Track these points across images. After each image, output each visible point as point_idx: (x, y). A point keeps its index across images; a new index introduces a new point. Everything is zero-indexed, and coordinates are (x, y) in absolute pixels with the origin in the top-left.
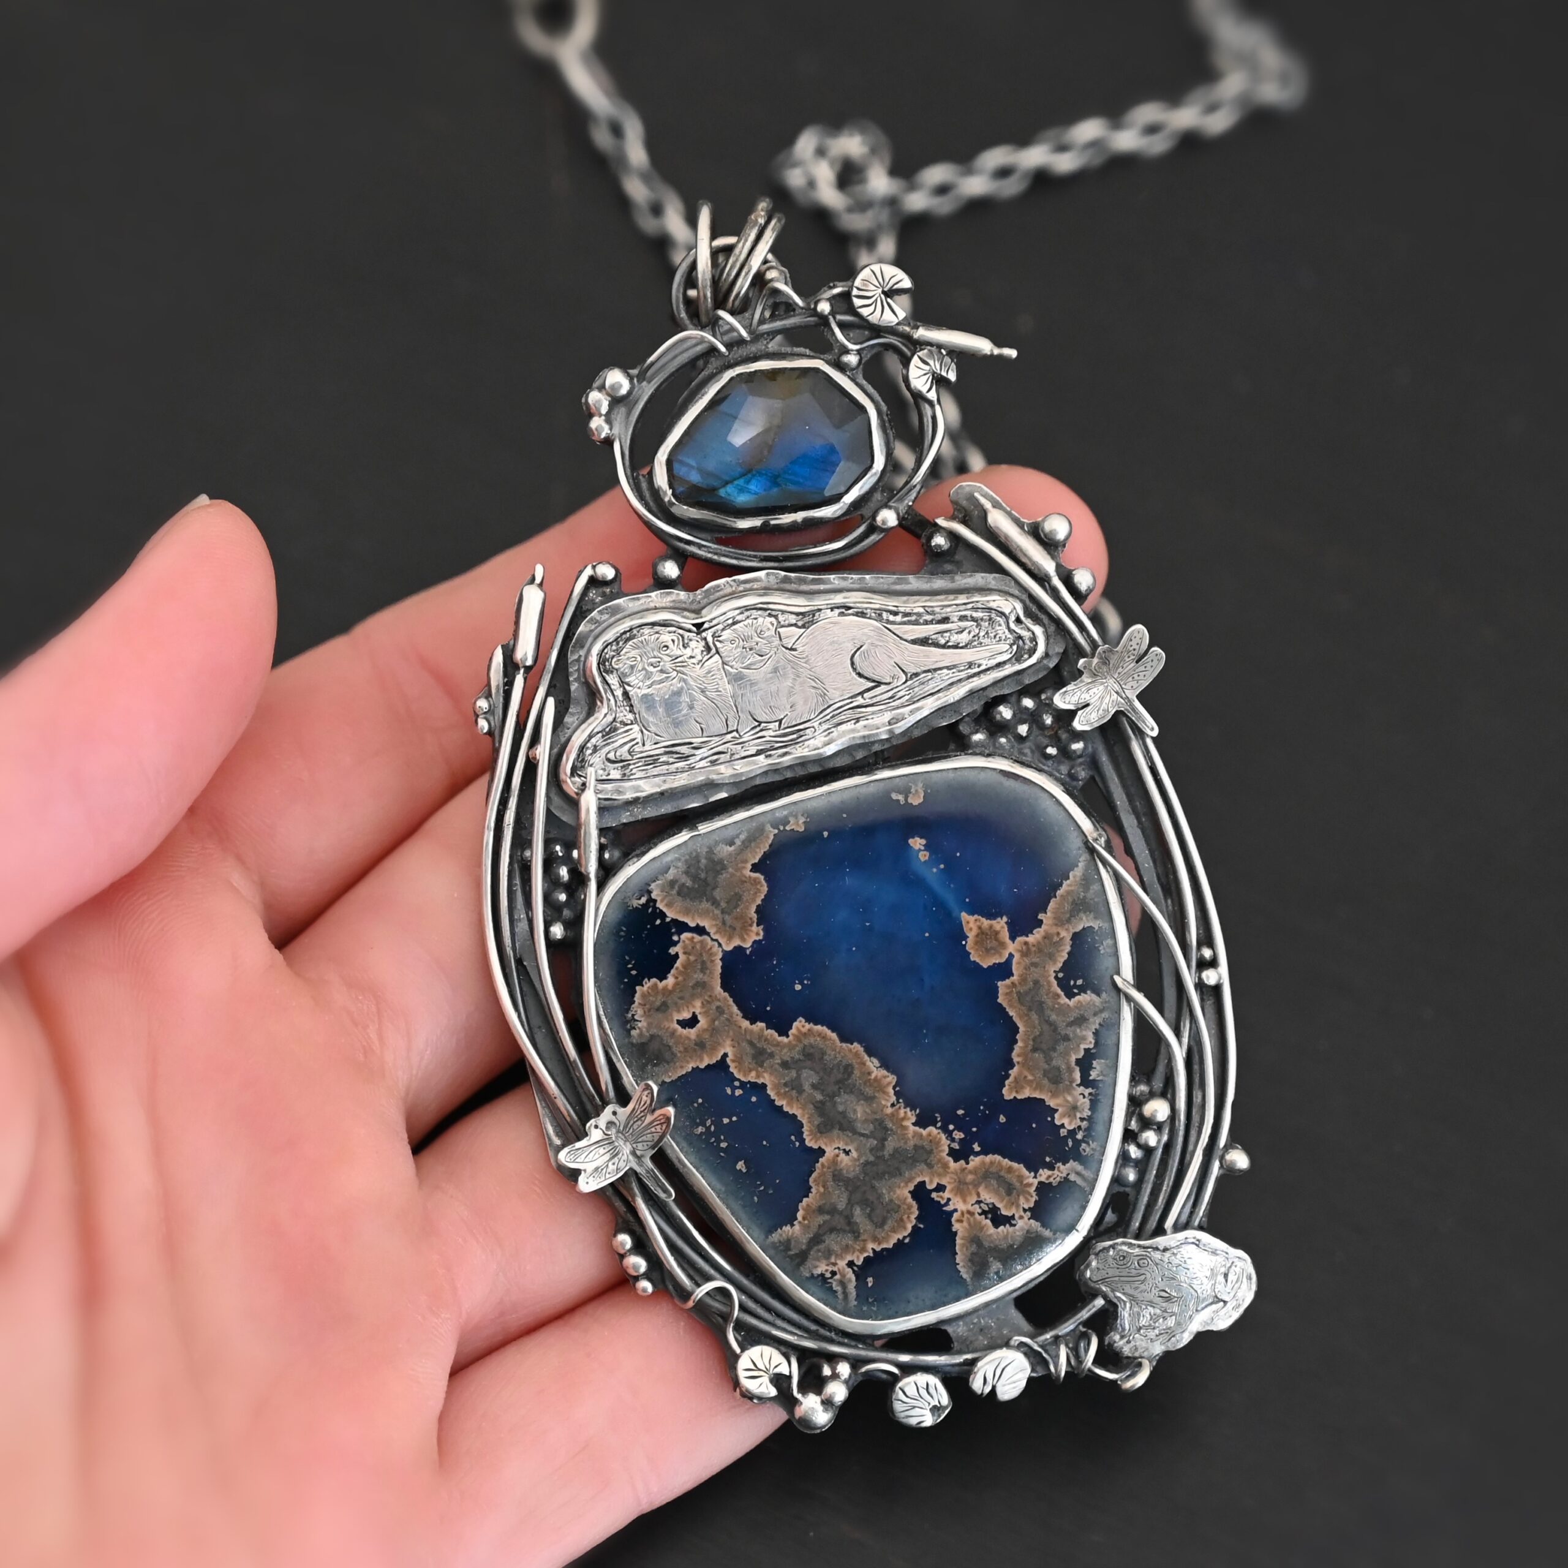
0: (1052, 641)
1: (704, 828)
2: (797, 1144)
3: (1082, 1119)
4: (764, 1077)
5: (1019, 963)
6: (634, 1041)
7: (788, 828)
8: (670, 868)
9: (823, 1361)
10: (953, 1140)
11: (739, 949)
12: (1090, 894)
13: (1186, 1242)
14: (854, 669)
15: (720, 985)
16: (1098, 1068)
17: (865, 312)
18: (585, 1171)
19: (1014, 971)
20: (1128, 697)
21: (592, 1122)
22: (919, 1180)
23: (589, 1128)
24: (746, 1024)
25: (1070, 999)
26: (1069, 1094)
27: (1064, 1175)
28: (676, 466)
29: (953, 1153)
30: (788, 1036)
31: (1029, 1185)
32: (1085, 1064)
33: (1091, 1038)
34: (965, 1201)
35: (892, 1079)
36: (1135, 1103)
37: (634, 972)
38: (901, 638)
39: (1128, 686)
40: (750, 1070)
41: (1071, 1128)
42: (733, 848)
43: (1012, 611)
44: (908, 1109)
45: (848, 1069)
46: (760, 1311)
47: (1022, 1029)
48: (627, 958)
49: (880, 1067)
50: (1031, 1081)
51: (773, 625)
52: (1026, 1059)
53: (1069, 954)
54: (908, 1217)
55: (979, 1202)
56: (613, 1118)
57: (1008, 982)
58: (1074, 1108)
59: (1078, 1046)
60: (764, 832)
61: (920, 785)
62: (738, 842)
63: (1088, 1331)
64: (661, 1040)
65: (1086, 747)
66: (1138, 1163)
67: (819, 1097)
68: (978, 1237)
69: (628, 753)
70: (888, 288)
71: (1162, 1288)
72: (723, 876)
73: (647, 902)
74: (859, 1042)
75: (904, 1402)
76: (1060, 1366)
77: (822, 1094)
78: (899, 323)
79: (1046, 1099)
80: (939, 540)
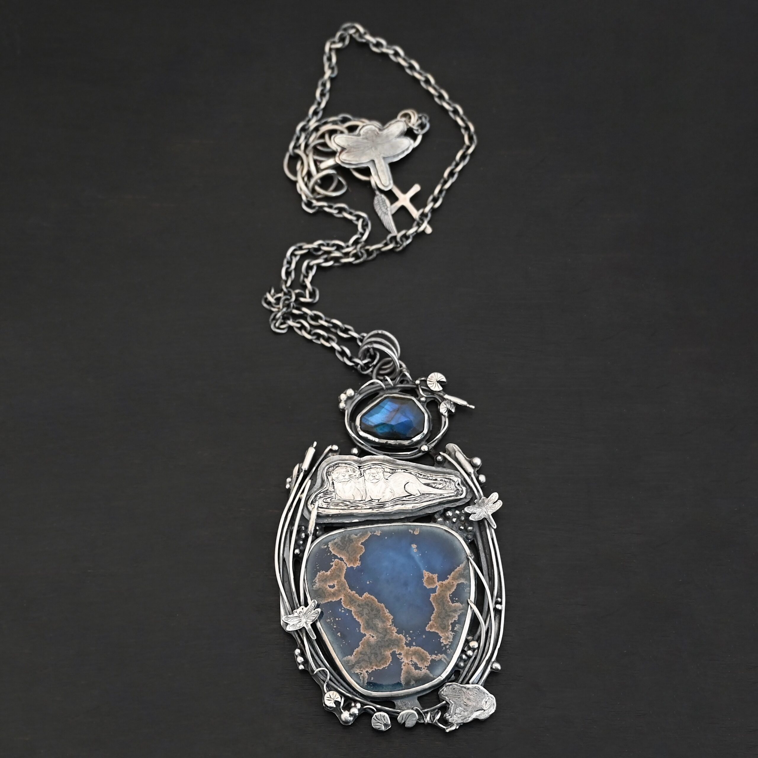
0: (468, 494)
1: (349, 529)
2: (358, 631)
3: (449, 642)
4: (352, 608)
5: (439, 589)
6: (314, 589)
7: (375, 534)
8: (335, 539)
9: (352, 701)
10: (407, 640)
11: (352, 567)
12: (465, 573)
13: (475, 688)
14: (405, 489)
15: (344, 577)
16: (457, 627)
17: (429, 386)
18: (290, 624)
19: (437, 591)
20: (488, 514)
21: (295, 610)
22: (394, 650)
23: (294, 612)
24: (349, 591)
25: (453, 604)
26: (447, 633)
27: (440, 658)
28: (363, 419)
29: (406, 644)
30: (362, 597)
31: (429, 659)
32: (453, 625)
33: (457, 617)
34: (407, 659)
35: (392, 617)
36: (467, 642)
37: (318, 568)
39: (489, 511)
40: (348, 605)
41: (445, 644)
42: (356, 536)
43: (457, 481)
44: (395, 627)
45: (378, 611)
46: (336, 682)
47: (436, 610)
48: (317, 563)
49: (389, 612)
50: (435, 627)
51: (382, 471)
52: (435, 619)
53: (455, 589)
54: (388, 661)
55: (411, 661)
56: (302, 610)
57: (434, 594)
58: (448, 638)
59: (453, 618)
60: (367, 534)
61: (419, 529)
62: (359, 535)
63: (439, 711)
64: (322, 590)
65: (473, 529)
66: (465, 661)
67: (368, 618)
68: (409, 671)
69: (330, 501)
70: (438, 380)
71: (465, 701)
72: (352, 544)
73: (327, 547)
74: (383, 604)
75: (376, 720)
76: (428, 719)
77: (369, 617)
78: (439, 392)
79: (439, 633)
80: (439, 458)
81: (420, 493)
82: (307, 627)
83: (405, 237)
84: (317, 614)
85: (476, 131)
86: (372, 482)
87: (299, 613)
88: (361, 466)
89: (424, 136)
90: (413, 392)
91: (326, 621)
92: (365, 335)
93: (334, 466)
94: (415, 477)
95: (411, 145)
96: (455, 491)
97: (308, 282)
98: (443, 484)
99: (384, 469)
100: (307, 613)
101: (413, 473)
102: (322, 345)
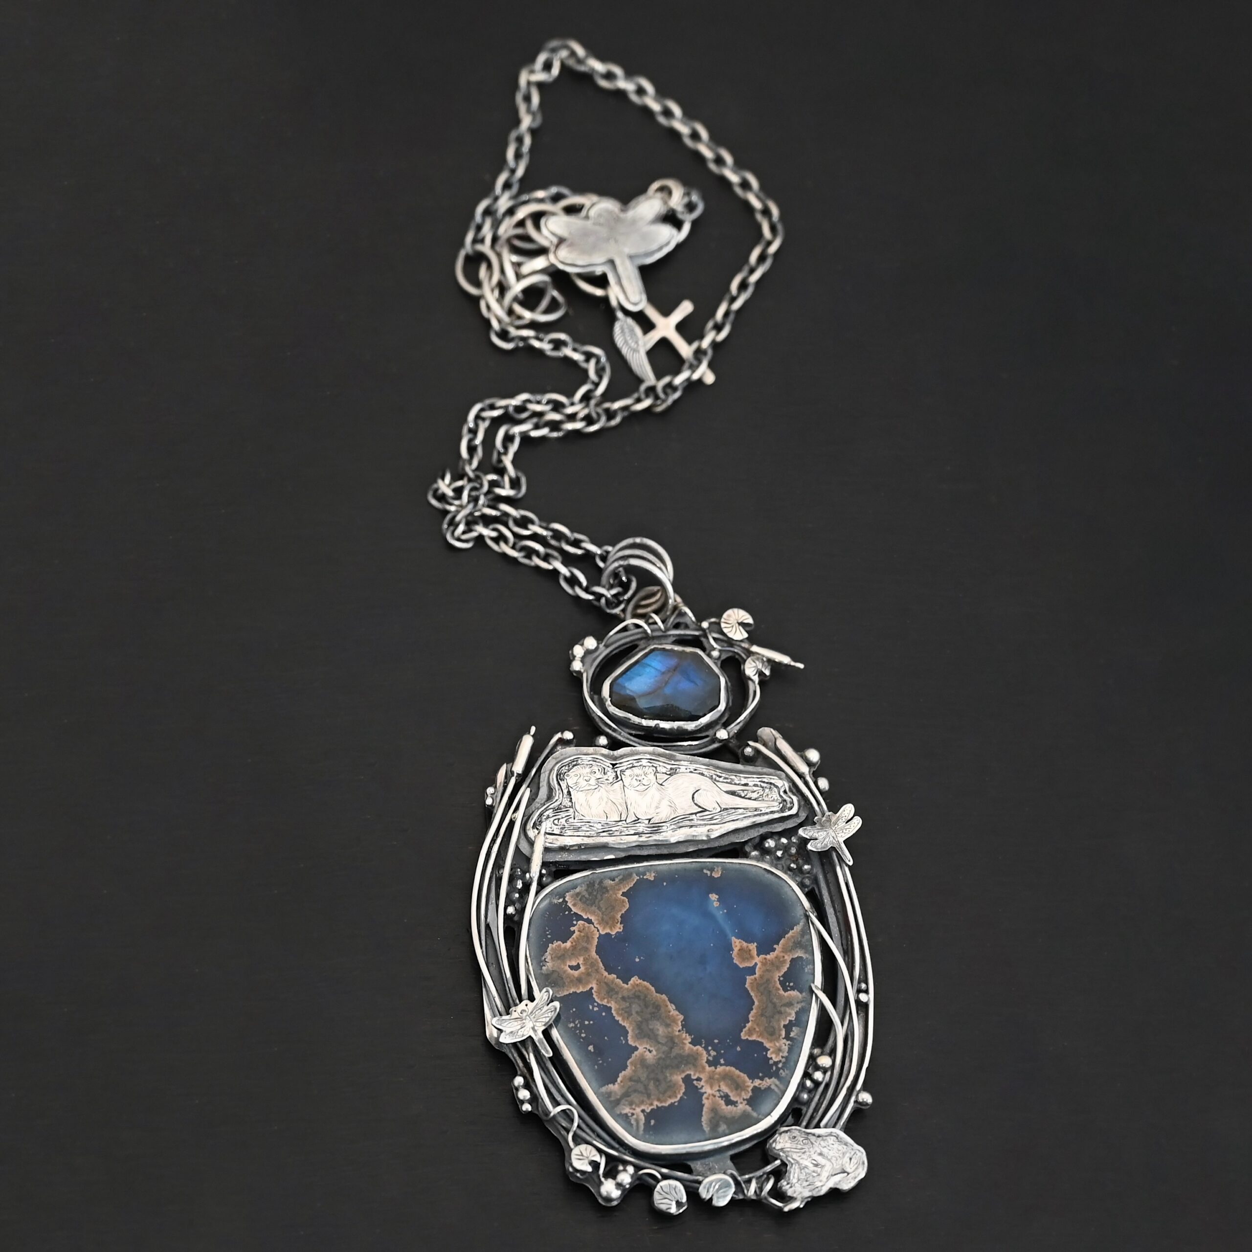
0: (802, 808)
1: (599, 871)
2: (624, 1042)
3: (782, 1057)
4: (612, 1004)
5: (760, 968)
6: (544, 972)
7: (645, 877)
8: (578, 887)
9: (619, 1163)
10: (710, 1055)
11: (608, 934)
12: (803, 940)
13: (830, 1135)
15: (595, 951)
16: (795, 1031)
17: (725, 630)
18: (505, 1031)
19: (757, 972)
20: (838, 841)
22: (688, 1072)
23: (512, 1011)
24: (606, 974)
25: (785, 992)
26: (778, 1042)
27: (768, 1085)
28: (615, 686)
29: (708, 1062)
30: (627, 984)
31: (748, 1086)
32: (788, 1028)
33: (794, 1015)
34: (711, 1087)
35: (681, 1017)
36: (812, 1058)
37: (549, 936)
38: (721, 789)
39: (840, 835)
40: (604, 999)
41: (776, 1060)
42: (613, 882)
43: (782, 786)
44: (687, 1035)
45: (657, 1007)
46: (588, 1131)
47: (756, 1003)
48: (547, 928)
49: (676, 1010)
50: (758, 1032)
51: (653, 771)
52: (755, 1020)
53: (788, 968)
54: (679, 1092)
55: (719, 1091)
56: (525, 1008)
57: (752, 977)
58: (780, 1050)
59: (786, 1017)
60: (631, 877)
61: (720, 868)
62: (617, 880)
63: (770, 1176)
64: (559, 974)
65: (812, 869)
66: (810, 1091)
67: (640, 1019)
68: (716, 1109)
69: (565, 822)
70: (740, 621)
71: (814, 1158)
72: (607, 895)
73: (562, 901)
74: (666, 995)
75: (661, 1194)
76: (751, 1191)
77: (641, 1018)
78: (742, 641)
79: (764, 1043)
80: (748, 751)
81: (721, 808)
82: (536, 1035)
83: (670, 387)
84: (553, 1013)
85: (782, 217)
86: (637, 791)
87: (521, 1013)
88: (616, 764)
89: (695, 224)
90: (696, 642)
91: (567, 1026)
92: (610, 548)
93: (570, 764)
94: (710, 780)
95: (672, 237)
96: (780, 803)
97: (508, 461)
98: (759, 791)
99: (656, 768)
100: (535, 1012)
101: (706, 773)
102: (537, 568)
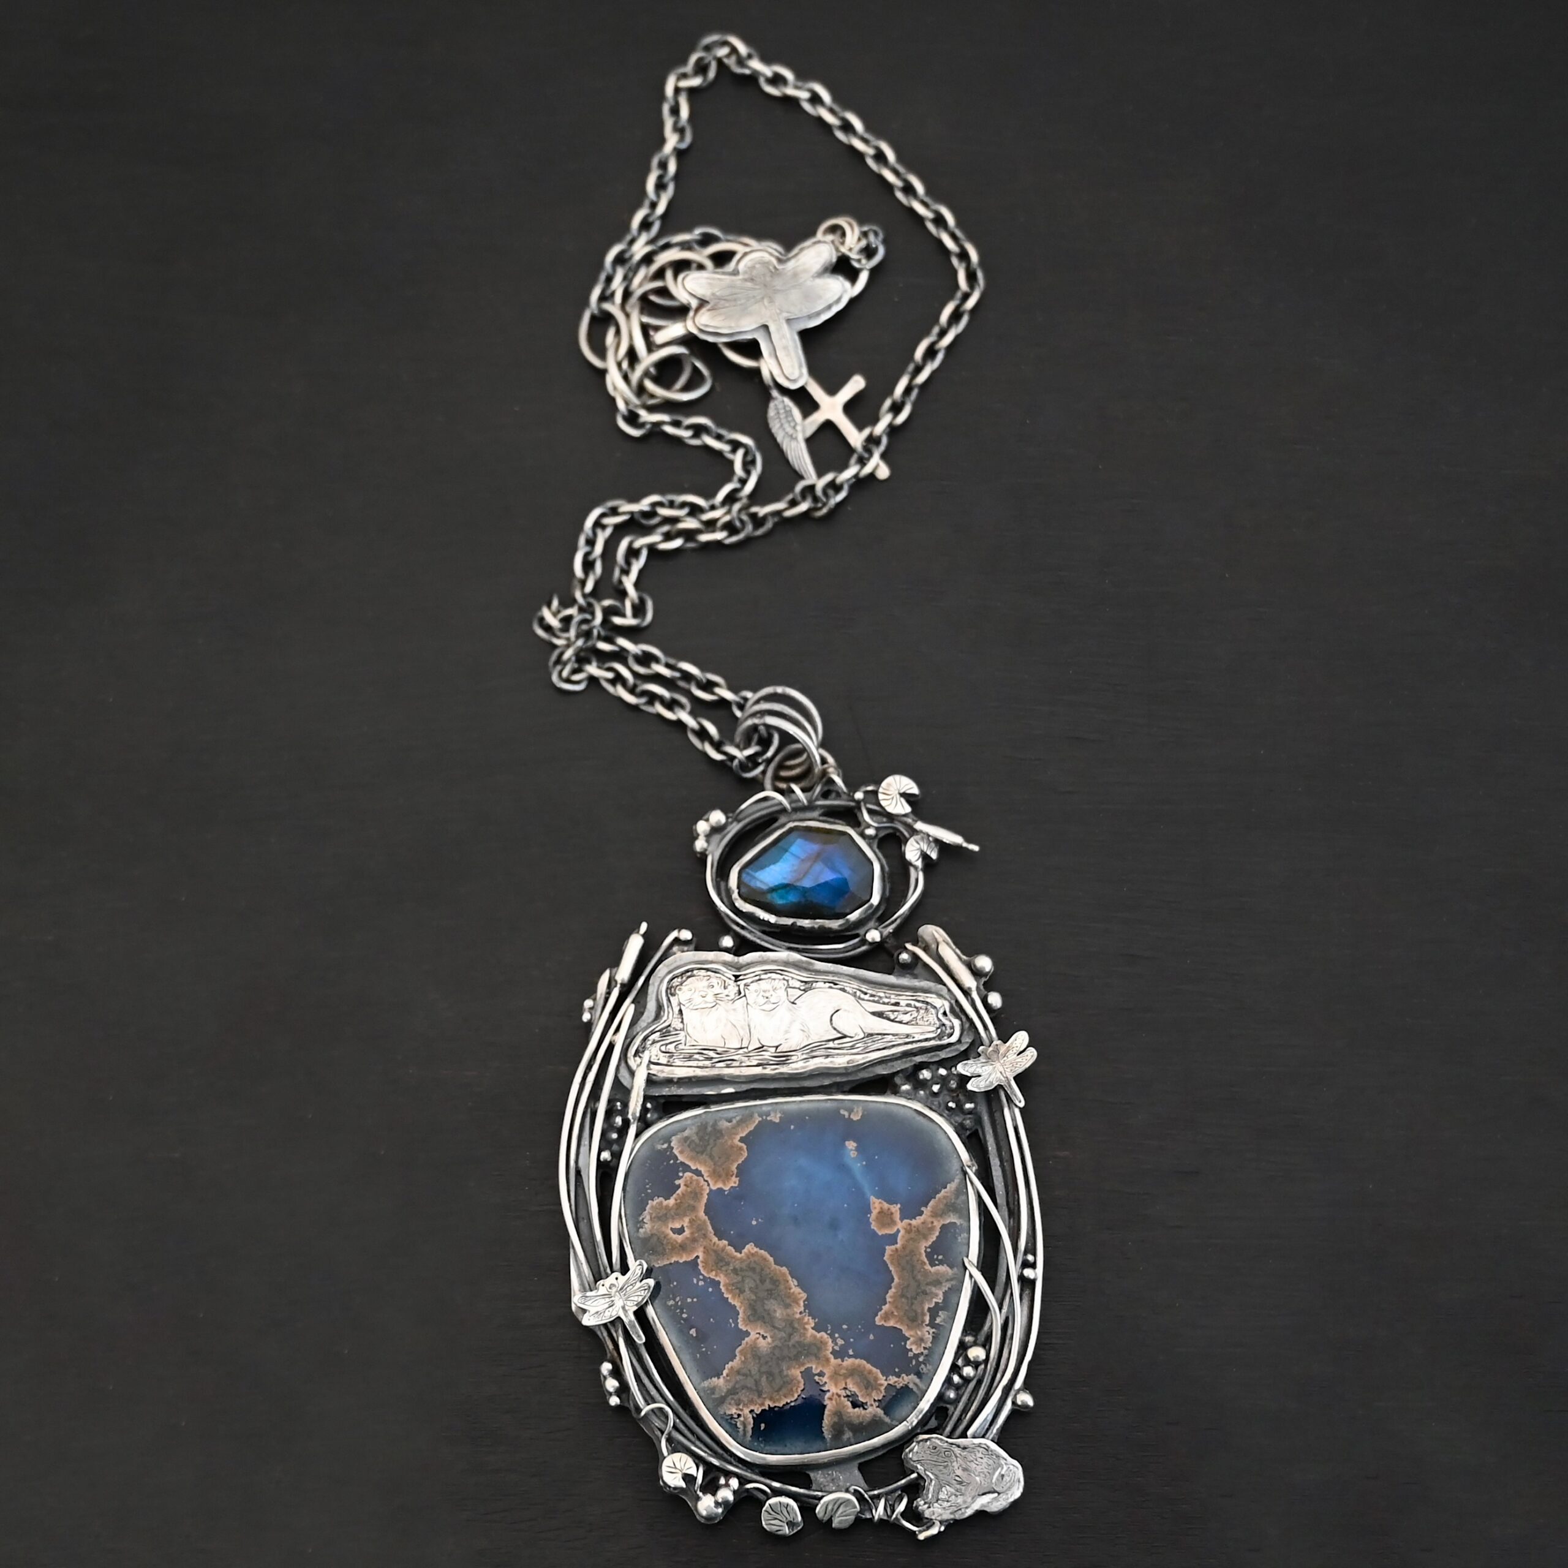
0: (965, 1033)
1: (714, 1108)
2: (733, 1325)
3: (925, 1348)
4: (720, 1277)
5: (903, 1237)
6: (640, 1236)
7: (769, 1118)
8: (686, 1129)
9: (720, 1474)
10: (836, 1344)
11: (720, 1190)
12: (959, 1201)
13: (979, 1445)
14: (831, 1024)
15: (703, 1210)
16: (942, 1316)
17: (883, 803)
18: (589, 1312)
19: (899, 1241)
20: (1007, 1078)
21: (601, 1282)
22: (809, 1365)
23: (599, 1285)
24: (715, 1239)
25: (932, 1267)
26: (920, 1331)
27: (906, 1383)
28: (744, 875)
29: (834, 1352)
30: (741, 1253)
31: (882, 1385)
32: (934, 1312)
33: (941, 1296)
34: (836, 1385)
35: (804, 1295)
36: (962, 1347)
37: (649, 1191)
38: (866, 1010)
39: (1009, 1070)
40: (712, 1271)
41: (916, 1352)
42: (729, 1124)
43: (941, 1007)
44: (810, 1318)
45: (775, 1282)
46: (686, 1432)
47: (896, 1280)
48: (647, 1181)
49: (798, 1286)
50: (896, 1316)
52: (894, 1301)
53: (937, 1237)
54: (797, 1389)
55: (845, 1389)
56: (615, 1282)
57: (893, 1247)
58: (922, 1340)
59: (932, 1298)
60: (751, 1119)
61: (861, 1108)
62: (734, 1121)
63: (904, 1494)
64: (658, 1239)
65: (975, 1108)
66: (957, 1388)
67: (753, 1297)
68: (840, 1412)
69: (674, 1049)
70: (902, 791)
71: (958, 1474)
72: (720, 1141)
73: (668, 1148)
74: (787, 1267)
75: (770, 1514)
76: (879, 1512)
77: (756, 1296)
78: (905, 815)
79: (903, 1330)
80: (904, 957)
81: (864, 1033)
82: (626, 1316)
83: (834, 487)
84: (647, 1291)
85: (982, 263)
86: (764, 1010)
87: (610, 1288)
88: (740, 975)
89: (873, 272)
90: (850, 815)
91: (666, 1303)
92: (749, 694)
93: (684, 975)
94: (853, 998)
96: (938, 1028)
97: (629, 583)
98: (913, 1013)
99: (788, 981)
100: (626, 1288)
101: (847, 989)
102: (659, 716)
